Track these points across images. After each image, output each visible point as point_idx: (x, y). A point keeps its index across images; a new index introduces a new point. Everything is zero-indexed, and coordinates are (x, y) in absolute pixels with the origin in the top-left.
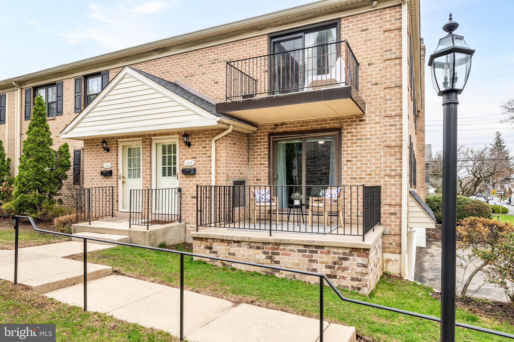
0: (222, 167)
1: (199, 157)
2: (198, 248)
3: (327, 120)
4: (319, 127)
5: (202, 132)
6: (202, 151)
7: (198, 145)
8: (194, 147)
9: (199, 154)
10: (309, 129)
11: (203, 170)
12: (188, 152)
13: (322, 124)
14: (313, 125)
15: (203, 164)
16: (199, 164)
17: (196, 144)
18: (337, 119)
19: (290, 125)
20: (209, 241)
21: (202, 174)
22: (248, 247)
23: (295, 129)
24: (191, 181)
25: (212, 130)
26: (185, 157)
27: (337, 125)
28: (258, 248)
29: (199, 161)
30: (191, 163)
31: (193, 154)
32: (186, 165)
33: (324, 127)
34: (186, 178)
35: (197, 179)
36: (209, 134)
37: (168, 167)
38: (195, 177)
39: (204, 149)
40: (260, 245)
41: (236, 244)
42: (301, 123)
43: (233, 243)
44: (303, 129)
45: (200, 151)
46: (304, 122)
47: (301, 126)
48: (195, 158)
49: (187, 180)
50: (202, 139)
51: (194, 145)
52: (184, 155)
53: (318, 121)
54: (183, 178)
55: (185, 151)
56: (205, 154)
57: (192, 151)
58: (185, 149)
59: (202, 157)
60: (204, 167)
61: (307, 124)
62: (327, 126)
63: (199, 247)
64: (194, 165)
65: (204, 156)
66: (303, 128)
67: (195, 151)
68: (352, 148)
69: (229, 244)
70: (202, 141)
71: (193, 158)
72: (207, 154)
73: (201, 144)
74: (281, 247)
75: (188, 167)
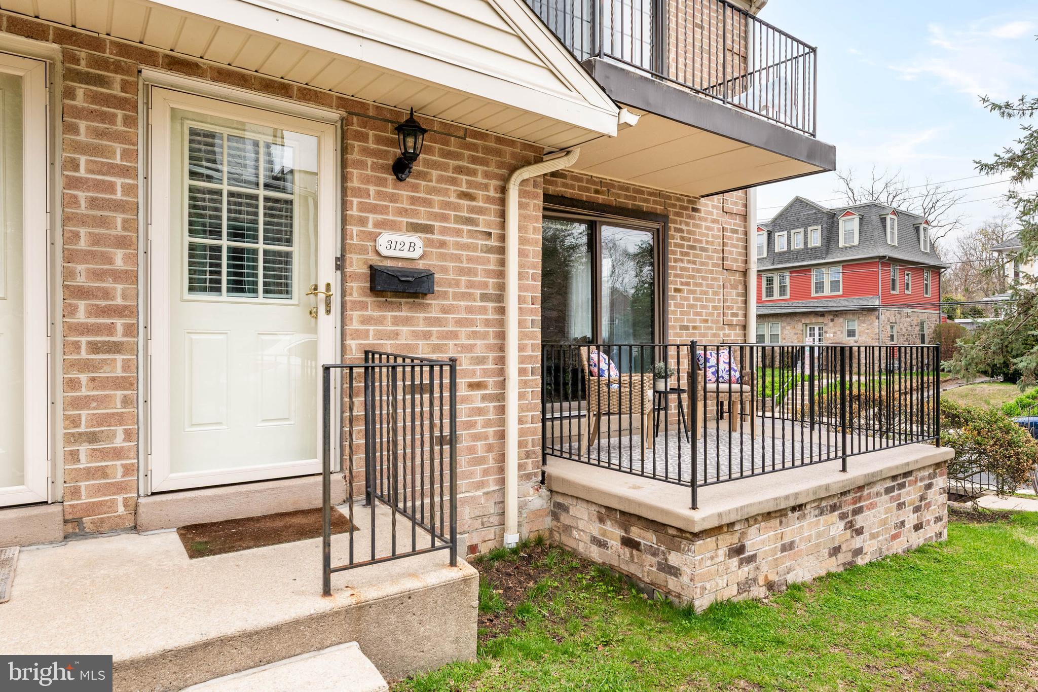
0: (527, 279)
1: (444, 231)
2: (708, 563)
3: (642, 192)
4: (630, 203)
5: (461, 134)
6: (456, 208)
7: (441, 179)
8: (423, 183)
9: (444, 218)
10: (611, 203)
11: (457, 284)
12: (393, 198)
13: (634, 199)
14: (619, 196)
15: (458, 258)
16: (443, 257)
17: (435, 173)
18: (659, 194)
19: (574, 183)
20: (737, 527)
21: (456, 296)
22: (817, 512)
23: (584, 195)
24: (407, 321)
25: (499, 140)
26: (380, 217)
27: (659, 208)
28: (834, 508)
29: (443, 244)
30: (412, 246)
31: (415, 213)
32: (384, 252)
33: (638, 206)
34: (380, 306)
35: (434, 314)
36: (487, 150)
37: (231, 250)
38: (425, 307)
39: (466, 203)
40: (835, 500)
41: (797, 514)
42: (594, 183)
43: (790, 513)
44: (600, 201)
45: (447, 205)
46: (601, 183)
47: (597, 192)
48: (428, 229)
49: (384, 317)
50: (461, 163)
51: (423, 176)
52: (374, 209)
53: (627, 189)
54: (364, 306)
55: (378, 193)
56: (469, 221)
57: (413, 200)
58: (381, 182)
59: (458, 233)
60: (462, 271)
61: (608, 190)
62: (645, 206)
63: (712, 558)
64: (421, 258)
65: (465, 228)
66: (601, 198)
67: (428, 203)
68: (682, 265)
69: (784, 519)
70: (459, 170)
71: (415, 228)
72: (477, 225)
73: (453, 181)
74: (866, 492)
75: (389, 263)
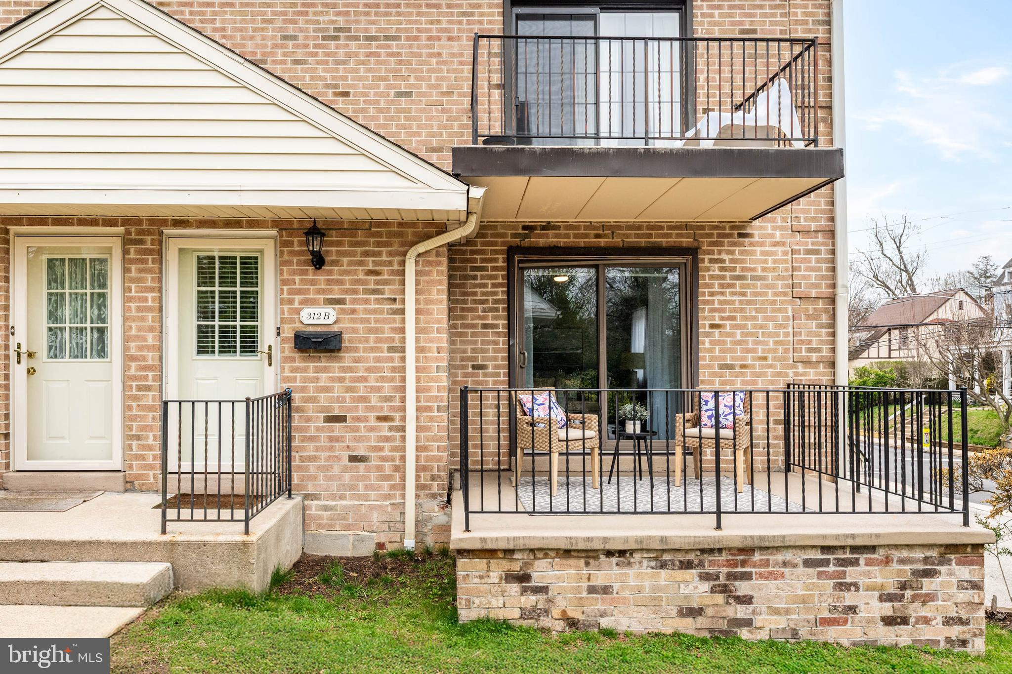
0: (433, 332)
1: (354, 301)
2: (477, 580)
3: (661, 228)
4: (643, 242)
5: (367, 226)
6: (364, 282)
7: (350, 264)
8: (336, 268)
9: (354, 292)
10: (617, 245)
11: (367, 340)
12: (313, 283)
13: (650, 236)
14: (628, 236)
15: (368, 321)
16: (354, 321)
17: (345, 260)
18: (686, 226)
19: (568, 232)
20: (516, 556)
21: (365, 350)
22: (653, 564)
23: (582, 242)
24: (325, 370)
25: (401, 224)
26: (303, 297)
27: (686, 241)
28: (687, 565)
29: (353, 311)
30: (327, 316)
31: (330, 291)
32: (306, 322)
33: (655, 242)
34: (304, 360)
35: (347, 364)
36: (390, 235)
37: (221, 327)
38: (339, 359)
39: (372, 278)
40: (691, 557)
41: (614, 560)
42: (595, 228)
43: (603, 558)
44: (602, 245)
45: (357, 282)
46: (603, 227)
47: (597, 236)
48: (341, 301)
49: (308, 367)
50: (367, 248)
51: (335, 263)
52: (299, 292)
53: (639, 228)
54: (293, 360)
55: (301, 280)
56: (375, 291)
57: (329, 282)
58: (304, 272)
59: (367, 301)
60: (371, 330)
61: (613, 233)
62: (664, 242)
63: (481, 577)
64: (335, 323)
65: (372, 297)
66: (602, 242)
67: (340, 282)
68: (722, 298)
69: (591, 561)
70: (366, 254)
71: (331, 302)
72: (383, 294)
73: (361, 263)
74: (757, 557)
75: (311, 329)
